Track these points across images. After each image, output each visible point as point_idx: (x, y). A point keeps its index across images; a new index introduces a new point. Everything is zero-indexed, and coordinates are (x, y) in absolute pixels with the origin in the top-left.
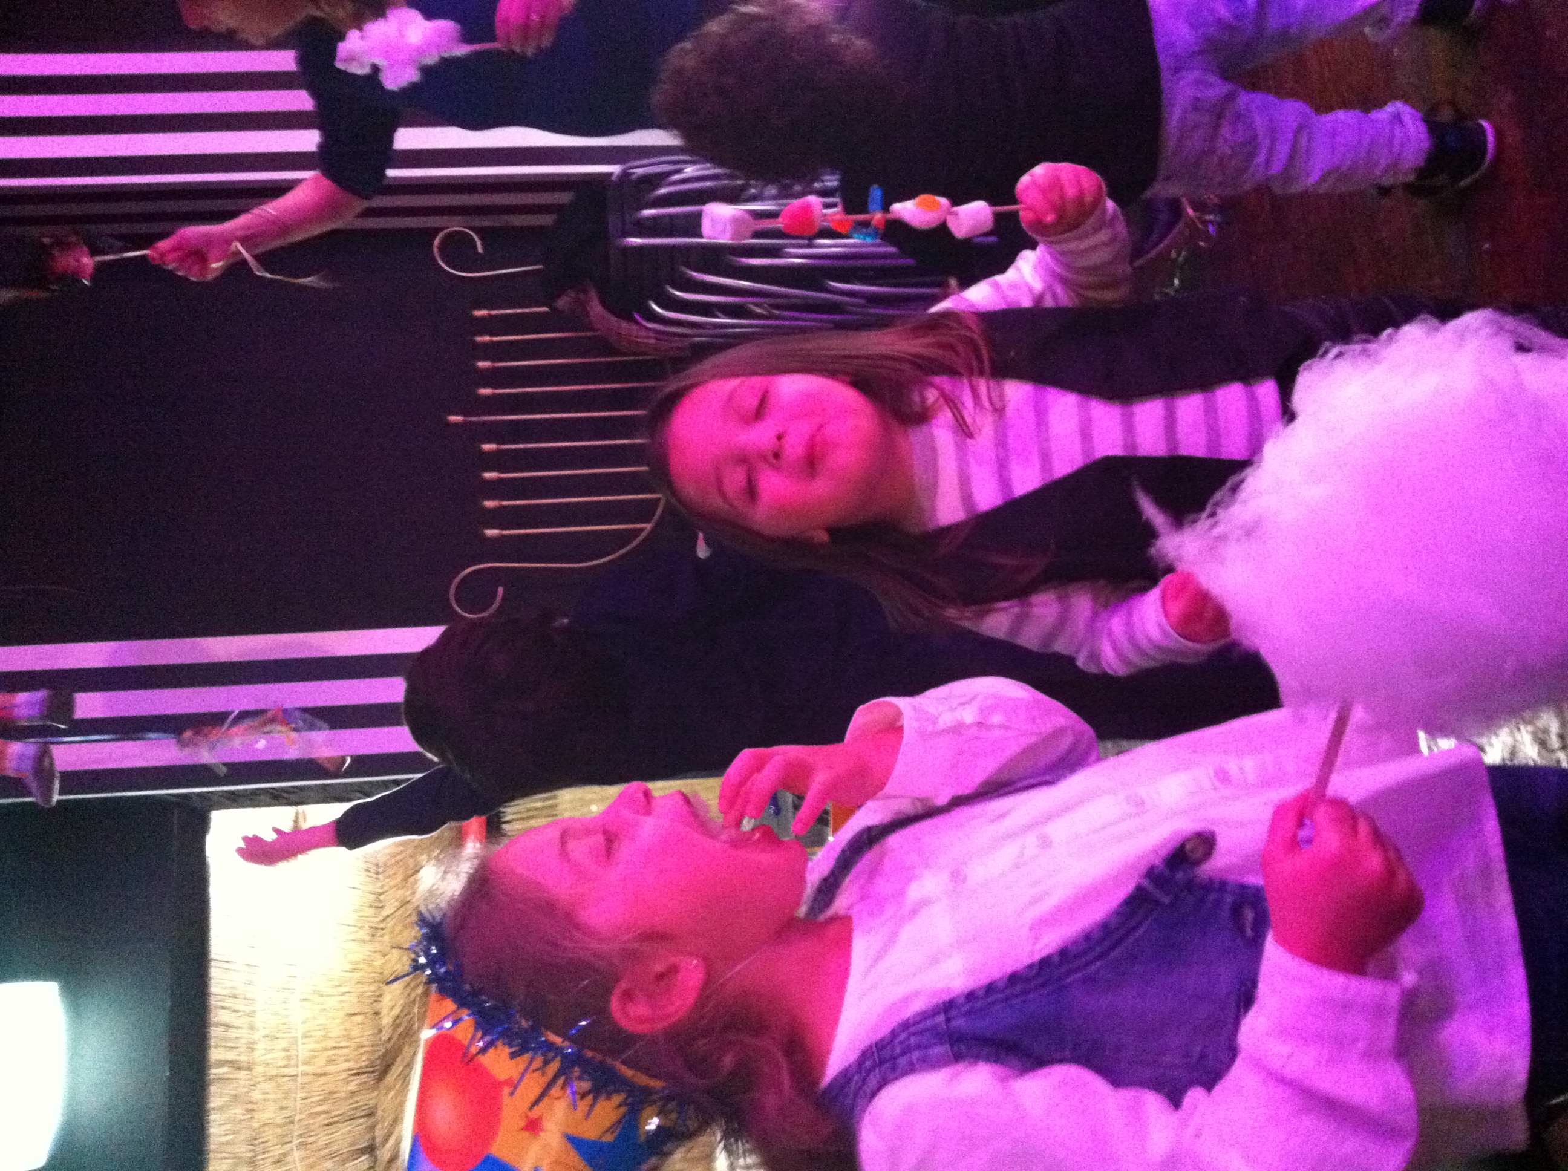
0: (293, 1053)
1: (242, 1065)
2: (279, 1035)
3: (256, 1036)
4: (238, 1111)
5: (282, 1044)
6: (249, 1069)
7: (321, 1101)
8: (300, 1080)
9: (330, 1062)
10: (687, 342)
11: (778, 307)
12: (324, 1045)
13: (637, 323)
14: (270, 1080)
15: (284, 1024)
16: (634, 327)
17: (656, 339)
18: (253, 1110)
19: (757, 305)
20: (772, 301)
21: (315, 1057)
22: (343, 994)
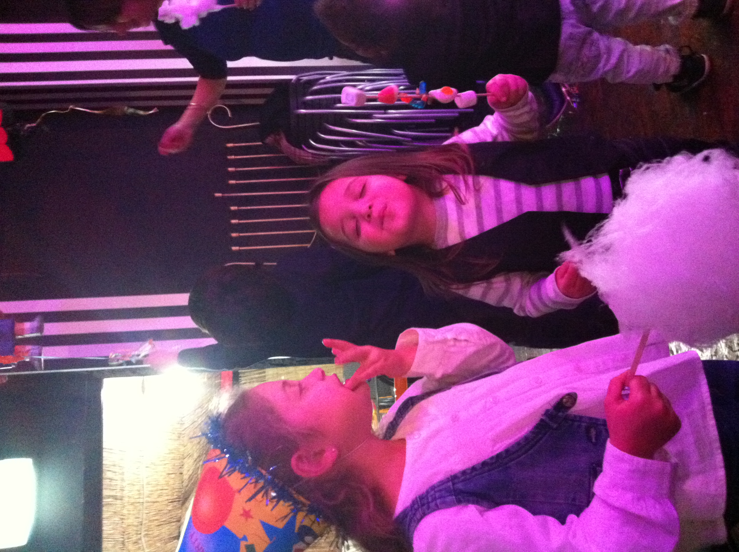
0: (142, 492)
1: (118, 497)
2: (135, 483)
3: (124, 484)
4: (117, 519)
5: (137, 488)
6: (121, 500)
7: (155, 514)
8: (145, 505)
9: (159, 496)
10: (327, 159)
11: (370, 142)
12: (155, 488)
13: (304, 150)
14: (132, 505)
15: (138, 478)
16: (302, 152)
17: (312, 157)
18: (123, 519)
19: (360, 141)
20: (368, 139)
21: (153, 494)
22: (165, 464)
